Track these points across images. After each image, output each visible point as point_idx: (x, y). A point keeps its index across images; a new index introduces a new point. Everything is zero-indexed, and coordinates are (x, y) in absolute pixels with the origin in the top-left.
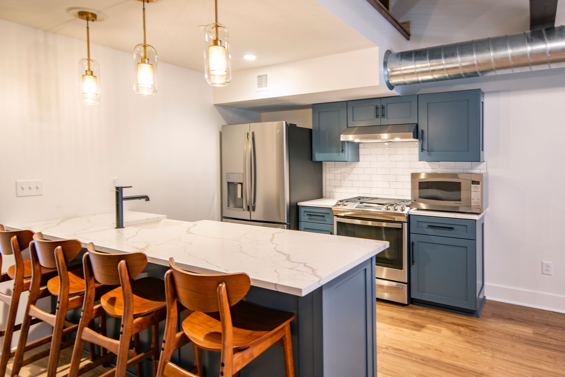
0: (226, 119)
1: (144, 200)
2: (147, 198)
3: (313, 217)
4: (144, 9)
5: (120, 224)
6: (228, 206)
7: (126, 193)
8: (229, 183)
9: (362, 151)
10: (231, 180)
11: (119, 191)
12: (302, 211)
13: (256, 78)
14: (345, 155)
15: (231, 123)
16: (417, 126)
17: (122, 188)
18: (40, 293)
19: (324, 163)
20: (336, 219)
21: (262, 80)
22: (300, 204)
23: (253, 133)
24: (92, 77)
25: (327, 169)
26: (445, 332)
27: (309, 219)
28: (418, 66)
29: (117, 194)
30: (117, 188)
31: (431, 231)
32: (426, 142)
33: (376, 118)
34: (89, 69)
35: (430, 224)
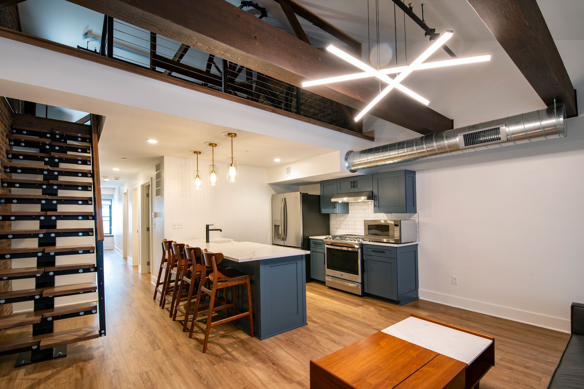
0: (275, 191)
1: (220, 231)
2: (221, 231)
3: (316, 245)
5: (208, 241)
6: (275, 238)
7: (210, 228)
8: (275, 225)
9: (350, 207)
10: (276, 224)
11: (207, 226)
12: (311, 241)
13: (286, 169)
14: (336, 210)
15: (279, 193)
16: (373, 192)
17: (209, 225)
18: (175, 265)
19: (331, 215)
20: (326, 246)
21: (288, 170)
22: (310, 237)
23: (285, 198)
24: (198, 178)
25: (333, 218)
27: (315, 246)
28: (369, 158)
29: (207, 228)
30: (207, 225)
31: (373, 253)
32: (377, 202)
33: (351, 188)
34: (198, 175)
35: (373, 250)
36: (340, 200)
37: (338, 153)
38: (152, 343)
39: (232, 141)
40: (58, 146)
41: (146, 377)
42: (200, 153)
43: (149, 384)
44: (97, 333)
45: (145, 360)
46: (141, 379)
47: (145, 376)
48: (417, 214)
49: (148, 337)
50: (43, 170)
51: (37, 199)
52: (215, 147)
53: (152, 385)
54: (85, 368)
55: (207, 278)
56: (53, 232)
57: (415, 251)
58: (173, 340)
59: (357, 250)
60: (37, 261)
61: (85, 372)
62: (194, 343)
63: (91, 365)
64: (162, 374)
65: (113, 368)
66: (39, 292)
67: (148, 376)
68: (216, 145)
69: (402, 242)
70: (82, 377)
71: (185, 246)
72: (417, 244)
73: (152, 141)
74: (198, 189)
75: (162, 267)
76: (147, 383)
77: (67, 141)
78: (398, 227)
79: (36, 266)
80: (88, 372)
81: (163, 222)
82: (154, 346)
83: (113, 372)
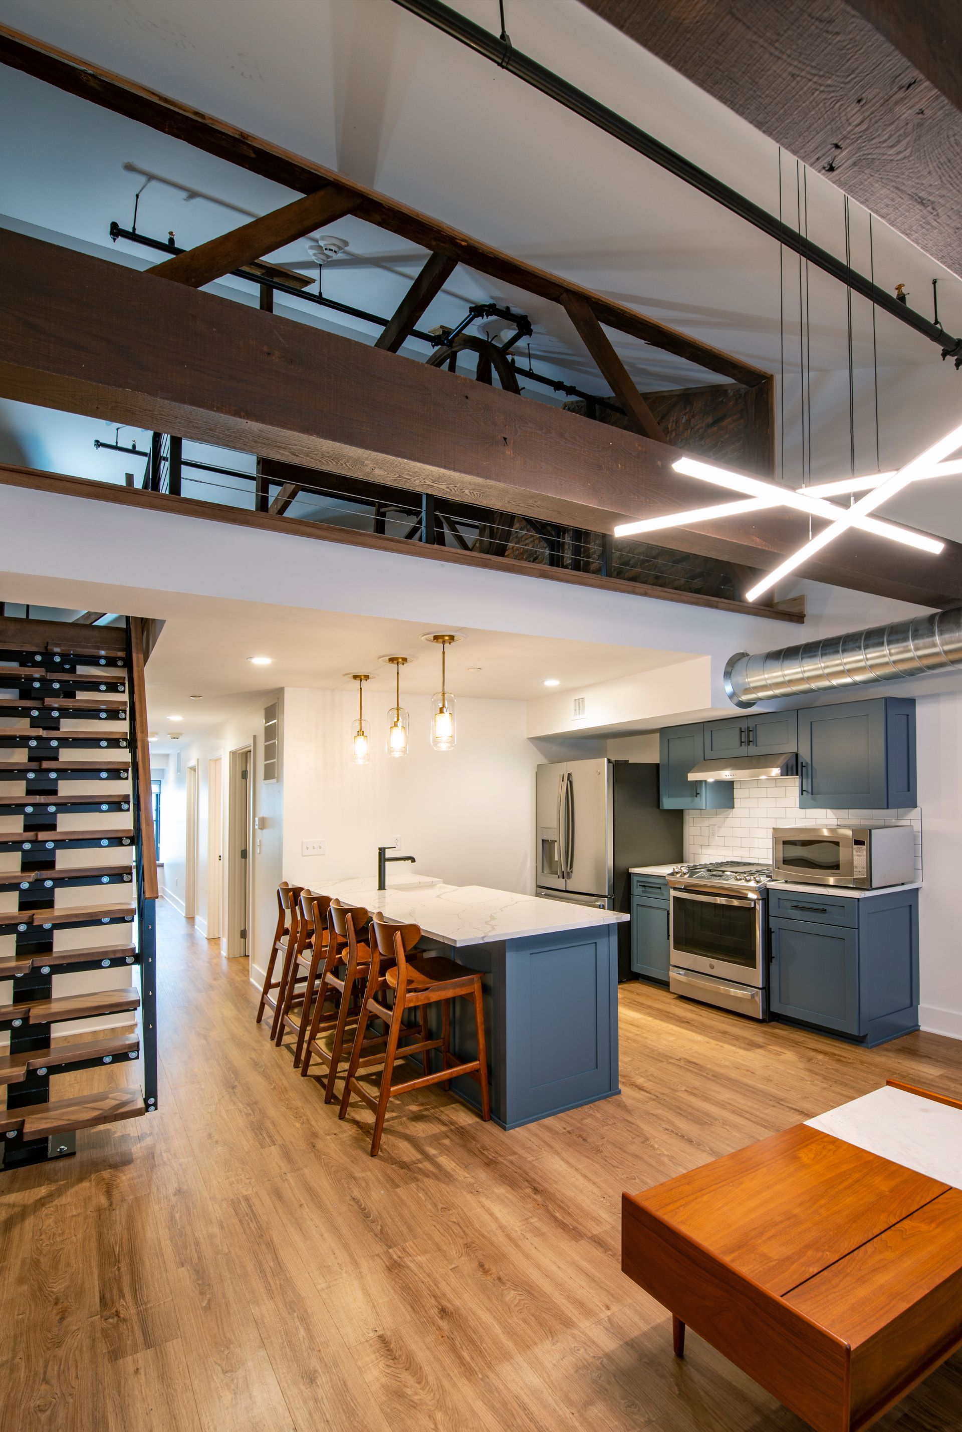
0: (546, 756)
1: (410, 861)
2: (413, 859)
3: (648, 889)
4: (398, 673)
5: (382, 886)
6: (543, 872)
7: (389, 854)
8: (543, 840)
9: (737, 793)
10: (545, 838)
11: (382, 851)
12: (635, 879)
13: (573, 702)
14: (701, 800)
15: (555, 760)
16: (797, 755)
17: (385, 848)
18: (306, 944)
19: (686, 813)
20: (673, 893)
21: (580, 705)
22: (632, 870)
23: (569, 775)
24: (362, 737)
25: (691, 819)
26: (789, 1055)
27: (643, 891)
28: (786, 672)
29: (380, 854)
30: (380, 849)
31: (796, 914)
32: (810, 780)
33: (741, 745)
34: (361, 730)
35: (795, 904)
36: (710, 777)
37: (705, 661)
38: (257, 1130)
39: (444, 653)
40: (59, 681)
41: (246, 1209)
42: (367, 677)
43: (253, 1226)
44: (140, 1104)
45: (243, 1169)
46: (237, 1214)
47: (245, 1207)
48: (918, 809)
49: (248, 1115)
50: (29, 738)
51: (17, 805)
52: (403, 664)
53: (260, 1228)
54: (115, 1183)
55: (380, 981)
56: (49, 876)
57: (911, 906)
58: (302, 1124)
59: (753, 905)
60: (17, 942)
61: (115, 1193)
62: (350, 1133)
63: (128, 1176)
64: (280, 1202)
65: (176, 1185)
66: (21, 1012)
67: (250, 1206)
68: (405, 660)
69: (874, 886)
70: (111, 1204)
71: (331, 904)
72: (917, 890)
73: (261, 661)
74: (360, 762)
75: (276, 947)
76: (248, 1224)
77: (77, 666)
78: (864, 847)
79: (13, 953)
80: (121, 1192)
81: (280, 839)
82: (260, 1136)
83: (175, 1195)
